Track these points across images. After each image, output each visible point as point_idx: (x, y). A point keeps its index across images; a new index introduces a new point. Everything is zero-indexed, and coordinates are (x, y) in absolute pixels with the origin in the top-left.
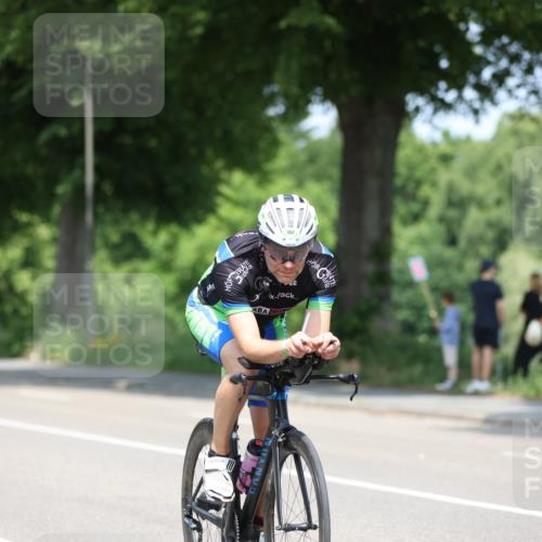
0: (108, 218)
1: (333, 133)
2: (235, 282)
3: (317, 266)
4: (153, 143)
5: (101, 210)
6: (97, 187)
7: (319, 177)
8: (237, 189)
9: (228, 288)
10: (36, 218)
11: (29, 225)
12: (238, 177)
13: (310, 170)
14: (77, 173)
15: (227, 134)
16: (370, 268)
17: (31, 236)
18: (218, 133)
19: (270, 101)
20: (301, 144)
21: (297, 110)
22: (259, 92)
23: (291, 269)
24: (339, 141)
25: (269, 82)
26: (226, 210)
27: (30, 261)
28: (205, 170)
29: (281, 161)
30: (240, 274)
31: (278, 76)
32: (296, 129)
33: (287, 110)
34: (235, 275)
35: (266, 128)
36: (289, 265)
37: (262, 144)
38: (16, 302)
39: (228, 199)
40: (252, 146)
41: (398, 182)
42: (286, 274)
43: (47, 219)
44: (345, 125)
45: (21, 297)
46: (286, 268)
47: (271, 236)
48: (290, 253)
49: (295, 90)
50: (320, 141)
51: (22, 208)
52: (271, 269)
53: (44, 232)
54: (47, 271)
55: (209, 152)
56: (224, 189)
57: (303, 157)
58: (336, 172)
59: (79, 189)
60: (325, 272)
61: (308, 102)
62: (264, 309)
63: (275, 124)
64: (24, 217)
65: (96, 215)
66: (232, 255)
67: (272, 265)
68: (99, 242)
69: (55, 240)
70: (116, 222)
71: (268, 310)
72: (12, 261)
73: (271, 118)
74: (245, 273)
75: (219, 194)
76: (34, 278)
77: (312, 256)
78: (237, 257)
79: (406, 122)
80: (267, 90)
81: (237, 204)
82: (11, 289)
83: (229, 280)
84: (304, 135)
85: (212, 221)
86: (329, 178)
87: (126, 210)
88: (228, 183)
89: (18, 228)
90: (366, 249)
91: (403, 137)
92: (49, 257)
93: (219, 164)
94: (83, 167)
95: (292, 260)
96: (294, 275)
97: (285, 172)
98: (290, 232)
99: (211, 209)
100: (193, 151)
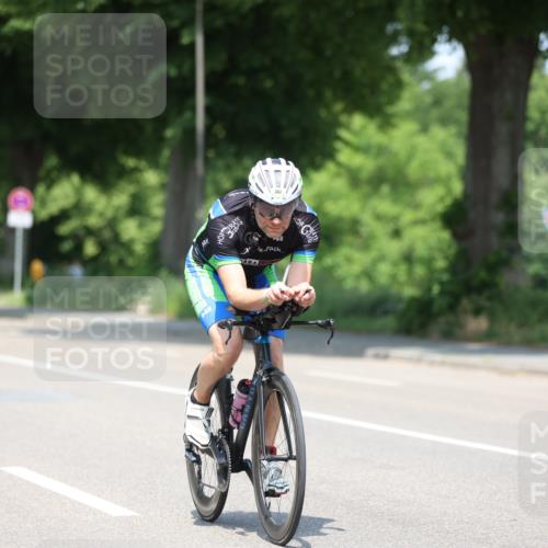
0: (220, 163)
1: (459, 74)
2: (227, 236)
3: (302, 224)
4: (268, 84)
5: (211, 154)
6: (208, 129)
7: (444, 122)
8: (356, 133)
9: (220, 241)
10: (143, 164)
11: (136, 170)
12: (358, 120)
13: (435, 113)
14: (187, 115)
15: (346, 74)
16: (499, 218)
17: (138, 182)
18: (337, 74)
19: (394, 39)
20: (426, 86)
21: (422, 50)
22: (382, 29)
23: (279, 225)
24: (466, 82)
25: (393, 19)
26: (345, 156)
27: (136, 209)
28: (323, 113)
29: (405, 103)
30: (231, 229)
31: (401, 12)
32: (420, 68)
33: (411, 48)
34: (226, 231)
35: (390, 68)
36: (276, 221)
37: (384, 86)
38: (122, 252)
39: (347, 143)
40: (374, 88)
41: (530, 126)
42: (274, 229)
43: (155, 165)
44: (472, 65)
45: (127, 247)
46: (273, 224)
47: (260, 196)
48: (277, 211)
49: (420, 27)
50: (445, 83)
51: (128, 153)
52: (260, 225)
53: (152, 177)
54: (155, 219)
55: (328, 94)
56: (344, 134)
57: (428, 100)
58: (463, 116)
59: (190, 132)
60: (309, 229)
61: (434, 41)
62: (253, 261)
63: (399, 64)
64: (131, 162)
65: (207, 161)
66: (225, 212)
67: (261, 222)
68: (210, 189)
69: (163, 186)
70: (228, 168)
71: (257, 262)
72: (118, 209)
73: (394, 58)
74: (236, 229)
75: (338, 138)
76: (141, 226)
77: (297, 214)
78: (229, 214)
79: (539, 61)
80: (390, 28)
81: (357, 149)
82: (116, 237)
83: (222, 234)
84: (429, 76)
85: (331, 166)
86: (456, 122)
87: (238, 156)
88: (347, 127)
89: (124, 173)
90: (495, 198)
91: (535, 79)
92: (157, 205)
93: (338, 107)
94: (193, 109)
95: (279, 217)
96: (281, 231)
97: (408, 115)
98: (278, 192)
99: (330, 155)
100: (311, 93)
